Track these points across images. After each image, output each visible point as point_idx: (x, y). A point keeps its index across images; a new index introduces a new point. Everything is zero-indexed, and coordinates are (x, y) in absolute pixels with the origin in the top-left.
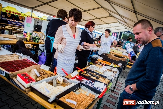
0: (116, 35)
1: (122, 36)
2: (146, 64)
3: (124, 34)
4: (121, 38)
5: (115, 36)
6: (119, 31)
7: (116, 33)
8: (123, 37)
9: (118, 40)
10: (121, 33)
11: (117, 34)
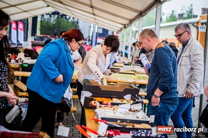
0: (21, 26)
1: (38, 27)
2: (158, 65)
3: (41, 21)
4: (38, 33)
5: (19, 30)
6: (28, 16)
7: (21, 21)
8: (41, 30)
9: (31, 39)
10: (35, 19)
11: (24, 24)
